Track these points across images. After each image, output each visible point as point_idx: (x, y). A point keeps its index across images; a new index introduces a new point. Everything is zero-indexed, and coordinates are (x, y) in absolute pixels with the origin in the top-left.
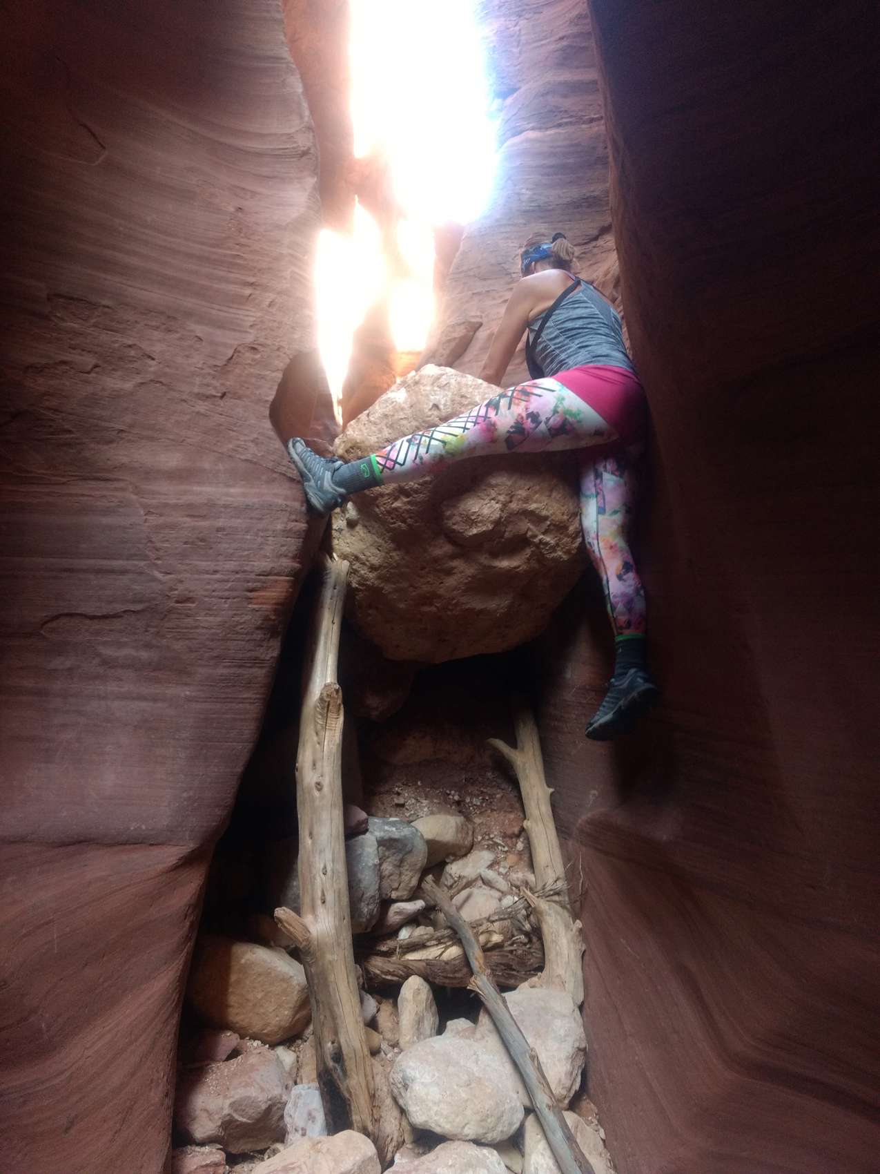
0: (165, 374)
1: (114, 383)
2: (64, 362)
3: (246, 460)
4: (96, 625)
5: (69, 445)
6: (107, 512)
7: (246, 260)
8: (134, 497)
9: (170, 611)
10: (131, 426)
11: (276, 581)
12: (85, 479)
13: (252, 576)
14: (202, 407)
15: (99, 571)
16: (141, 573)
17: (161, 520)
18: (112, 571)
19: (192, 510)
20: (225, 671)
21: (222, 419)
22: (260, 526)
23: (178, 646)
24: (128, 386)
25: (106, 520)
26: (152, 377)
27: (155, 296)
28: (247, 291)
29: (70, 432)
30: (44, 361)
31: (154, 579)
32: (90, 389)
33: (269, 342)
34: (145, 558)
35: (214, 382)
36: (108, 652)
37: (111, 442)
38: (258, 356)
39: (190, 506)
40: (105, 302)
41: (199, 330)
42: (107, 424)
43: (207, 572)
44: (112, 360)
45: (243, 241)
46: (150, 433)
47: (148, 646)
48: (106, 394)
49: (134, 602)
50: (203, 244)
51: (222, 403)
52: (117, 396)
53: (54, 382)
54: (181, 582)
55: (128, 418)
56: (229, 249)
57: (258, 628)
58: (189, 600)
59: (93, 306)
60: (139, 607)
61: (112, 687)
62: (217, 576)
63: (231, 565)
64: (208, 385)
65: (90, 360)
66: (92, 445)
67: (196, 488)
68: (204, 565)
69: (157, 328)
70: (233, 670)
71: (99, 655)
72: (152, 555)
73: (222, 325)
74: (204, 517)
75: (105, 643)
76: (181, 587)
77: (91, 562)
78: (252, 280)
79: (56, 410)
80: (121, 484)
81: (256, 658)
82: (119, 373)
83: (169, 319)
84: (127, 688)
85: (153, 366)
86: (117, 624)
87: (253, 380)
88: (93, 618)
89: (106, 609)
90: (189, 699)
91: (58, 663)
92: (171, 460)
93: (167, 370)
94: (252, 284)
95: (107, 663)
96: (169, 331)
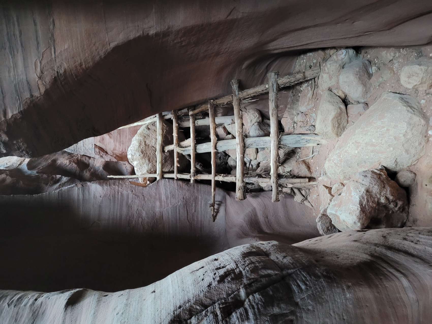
0: (141, 206)
1: (144, 214)
2: (141, 223)
3: (156, 191)
4: (189, 213)
5: (157, 221)
6: (168, 213)
7: (113, 195)
8: (165, 209)
9: (186, 201)
10: (152, 211)
11: (179, 183)
12: (163, 218)
13: (178, 187)
14: (146, 199)
15: (179, 214)
16: (179, 206)
17: (169, 204)
18: (179, 211)
19: (167, 198)
20: (196, 191)
21: (148, 195)
22: (169, 187)
23: (192, 199)
24: (144, 212)
25: (170, 213)
26: (142, 208)
27: (125, 209)
28: (120, 193)
29: (154, 221)
30: (142, 226)
31: (180, 204)
32: (146, 218)
33: (130, 189)
34: (176, 206)
35: (141, 197)
36: (193, 211)
37: (156, 214)
38: (134, 190)
39: (166, 199)
40: (128, 218)
41: (130, 201)
42: (152, 215)
43: (178, 195)
44: (140, 215)
45: (108, 195)
46: (153, 207)
47: (192, 204)
48: (146, 216)
49: (184, 207)
50: (111, 203)
51: (145, 196)
52: (146, 214)
53: (145, 224)
54: (180, 199)
55: (151, 211)
56: (111, 197)
57: (188, 186)
58: (184, 198)
59: (129, 219)
60: (185, 206)
61: (199, 210)
62: (179, 193)
63: (177, 191)
64: (142, 199)
65: (140, 219)
66: (156, 217)
67: (163, 198)
68: (177, 196)
69: (131, 209)
70: (196, 189)
71: (194, 213)
72: (176, 205)
73: (128, 198)
74: (168, 196)
75: (192, 212)
76: (181, 199)
77: (178, 215)
78: (117, 193)
79: (151, 224)
80: (163, 211)
81: (193, 186)
82: (142, 214)
83: (129, 207)
84: (199, 207)
85: (140, 208)
86: (188, 209)
87: (139, 191)
88: (188, 214)
89: (186, 212)
90: (201, 196)
91: (196, 219)
92: (158, 204)
93: (140, 206)
94: (118, 193)
95: (195, 211)
96: (131, 206)
